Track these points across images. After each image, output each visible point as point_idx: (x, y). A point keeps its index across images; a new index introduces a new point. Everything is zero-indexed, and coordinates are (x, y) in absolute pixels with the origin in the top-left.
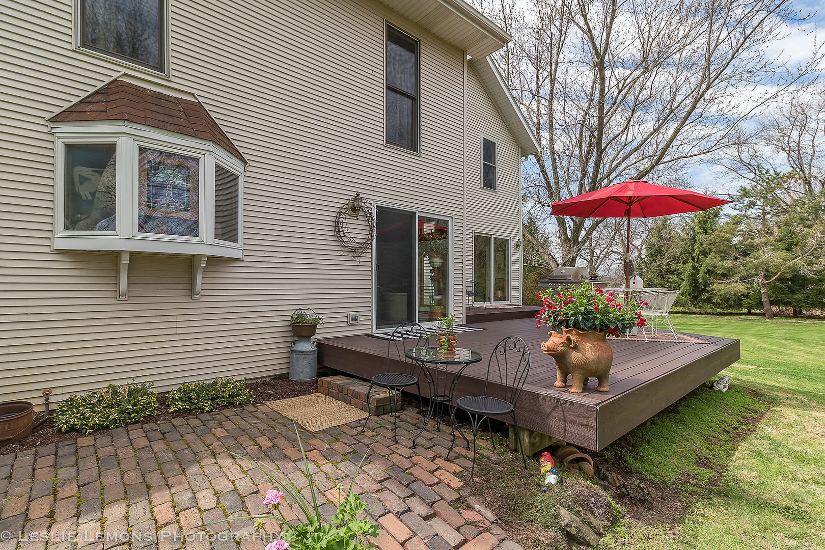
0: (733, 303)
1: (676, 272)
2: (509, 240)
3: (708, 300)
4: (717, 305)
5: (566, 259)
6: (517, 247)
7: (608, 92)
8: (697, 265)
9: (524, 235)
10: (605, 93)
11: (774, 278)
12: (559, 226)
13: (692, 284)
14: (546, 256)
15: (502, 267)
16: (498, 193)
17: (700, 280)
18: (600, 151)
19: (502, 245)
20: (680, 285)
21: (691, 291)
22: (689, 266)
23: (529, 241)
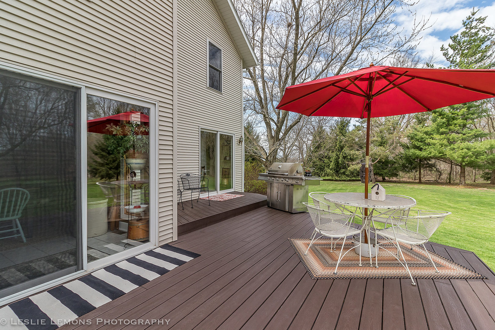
0: (356, 174)
1: (328, 157)
2: (233, 137)
3: (344, 173)
4: (347, 176)
5: (272, 150)
6: (240, 143)
7: (300, 37)
8: (338, 153)
9: (245, 133)
10: (299, 37)
11: (376, 161)
12: (267, 128)
13: (335, 164)
14: (259, 148)
15: (227, 158)
16: (223, 95)
17: (340, 162)
18: (294, 78)
19: (227, 141)
20: (330, 164)
21: (335, 168)
22: (334, 154)
23: (248, 138)
